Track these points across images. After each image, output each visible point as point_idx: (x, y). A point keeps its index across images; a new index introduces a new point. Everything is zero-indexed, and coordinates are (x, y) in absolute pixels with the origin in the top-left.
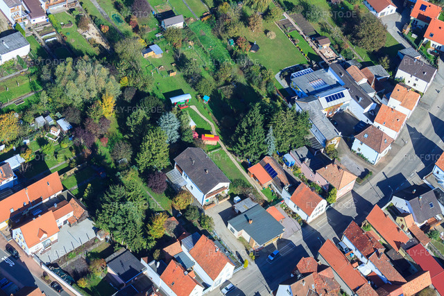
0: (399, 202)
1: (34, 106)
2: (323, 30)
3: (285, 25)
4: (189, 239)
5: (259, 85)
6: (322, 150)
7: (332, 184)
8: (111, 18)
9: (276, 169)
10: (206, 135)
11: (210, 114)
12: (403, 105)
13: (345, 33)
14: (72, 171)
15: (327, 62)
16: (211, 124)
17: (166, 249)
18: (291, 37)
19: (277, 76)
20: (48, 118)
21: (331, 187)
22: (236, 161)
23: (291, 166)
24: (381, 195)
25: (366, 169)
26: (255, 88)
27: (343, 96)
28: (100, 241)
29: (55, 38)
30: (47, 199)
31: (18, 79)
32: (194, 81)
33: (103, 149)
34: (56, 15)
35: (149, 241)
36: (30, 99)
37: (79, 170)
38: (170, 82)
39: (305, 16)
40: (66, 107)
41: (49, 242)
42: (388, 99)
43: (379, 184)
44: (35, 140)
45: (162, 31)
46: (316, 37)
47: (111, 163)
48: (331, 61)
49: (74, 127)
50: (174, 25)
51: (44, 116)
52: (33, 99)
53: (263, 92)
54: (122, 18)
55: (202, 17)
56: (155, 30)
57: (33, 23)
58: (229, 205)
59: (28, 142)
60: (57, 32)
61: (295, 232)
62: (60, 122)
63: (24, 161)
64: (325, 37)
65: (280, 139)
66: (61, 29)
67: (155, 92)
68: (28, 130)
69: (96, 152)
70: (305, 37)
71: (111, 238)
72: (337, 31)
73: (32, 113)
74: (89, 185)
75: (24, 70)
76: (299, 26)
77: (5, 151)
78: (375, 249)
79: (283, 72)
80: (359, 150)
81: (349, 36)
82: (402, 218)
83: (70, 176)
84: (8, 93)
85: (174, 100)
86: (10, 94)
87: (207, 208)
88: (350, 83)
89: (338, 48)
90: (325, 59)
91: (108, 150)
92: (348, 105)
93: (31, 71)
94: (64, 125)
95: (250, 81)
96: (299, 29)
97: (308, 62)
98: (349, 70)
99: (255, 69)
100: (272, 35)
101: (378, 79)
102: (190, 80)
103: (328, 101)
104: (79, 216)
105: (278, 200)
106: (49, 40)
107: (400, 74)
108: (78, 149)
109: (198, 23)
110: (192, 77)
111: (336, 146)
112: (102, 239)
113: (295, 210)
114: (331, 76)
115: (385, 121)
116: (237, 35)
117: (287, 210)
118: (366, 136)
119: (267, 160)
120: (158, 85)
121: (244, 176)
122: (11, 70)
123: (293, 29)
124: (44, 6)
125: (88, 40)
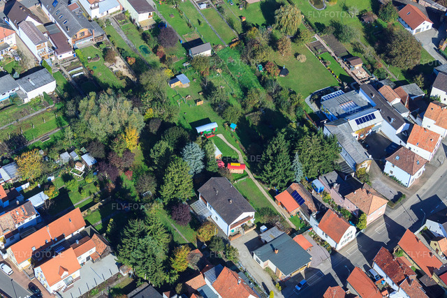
0: (433, 226)
1: (59, 142)
2: (355, 50)
3: (316, 47)
4: (212, 271)
5: (288, 110)
6: (353, 174)
7: (362, 209)
8: (139, 50)
9: (303, 196)
10: (232, 164)
11: (238, 142)
12: (437, 124)
13: (379, 52)
14: (96, 206)
15: (360, 83)
16: (238, 152)
17: (189, 283)
18: (322, 59)
19: (307, 100)
20: (73, 153)
21: (360, 213)
22: (263, 190)
23: (321, 191)
24: (415, 218)
25: (399, 192)
26: (284, 113)
27: (374, 118)
28: (123, 276)
29: (82, 73)
30: (70, 236)
31: (44, 116)
32: (221, 108)
33: (128, 182)
34: (84, 49)
35: (171, 275)
36: (55, 135)
37: (103, 205)
38: (196, 111)
39: (337, 37)
40: (90, 141)
41: (70, 279)
42: (422, 118)
43: (413, 208)
44: (60, 176)
45: (189, 59)
46: (348, 58)
47: (135, 197)
48: (363, 82)
49: (98, 161)
50: (202, 54)
51: (69, 151)
52: (59, 136)
53: (292, 116)
54: (150, 49)
55: (230, 44)
56: (183, 59)
57: (60, 58)
58: (256, 235)
59: (52, 178)
60: (84, 67)
61: (324, 261)
62: (85, 157)
63: (47, 198)
64: (358, 58)
65: (307, 164)
66: (87, 63)
67: (182, 122)
68: (53, 167)
69: (121, 186)
70: (337, 58)
71: (134, 273)
72: (369, 50)
73: (57, 149)
74: (112, 220)
75: (51, 106)
76: (331, 47)
77: (31, 189)
78: (406, 276)
79: (313, 95)
80: (392, 172)
81: (382, 55)
82: (436, 242)
83: (94, 211)
84: (34, 130)
85: (200, 130)
86: (36, 131)
87: (233, 239)
88: (382, 104)
89: (371, 68)
90: (357, 80)
91: (133, 183)
92: (380, 126)
93: (57, 107)
94: (89, 160)
95: (278, 106)
96: (330, 51)
97: (339, 84)
98: (382, 90)
99: (284, 94)
100: (303, 59)
101: (413, 98)
102: (217, 109)
103: (358, 123)
104: (102, 251)
105: (307, 227)
106: (76, 75)
107: (435, 92)
108: (102, 183)
109: (226, 50)
110: (218, 106)
111: (368, 170)
112: (125, 275)
113: (323, 237)
114: (363, 97)
115: (419, 141)
116: (265, 60)
117: (316, 238)
118: (397, 158)
119: (294, 187)
120: (185, 115)
121: (271, 204)
122: (38, 108)
123: (324, 50)
124: (70, 41)
125: (115, 73)
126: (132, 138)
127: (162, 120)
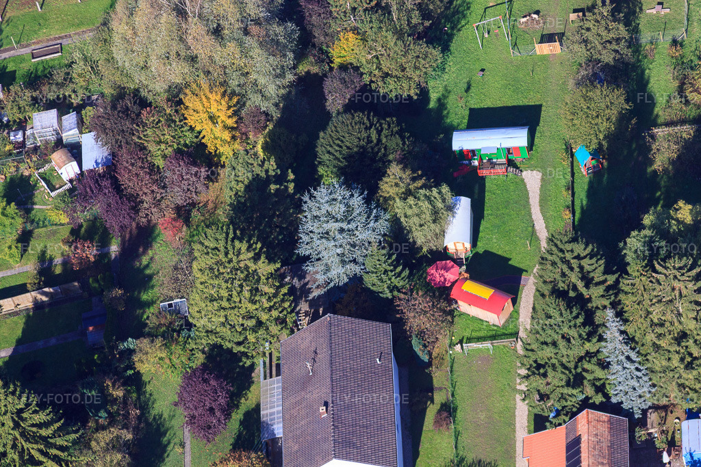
10: (468, 286)
11: (569, 215)
20: (70, 119)
33: (164, 253)
44: (4, 178)
51: (64, 111)
62: (88, 141)
69: (138, 257)
83: (12, 313)
85: (461, 141)
94: (94, 152)
119: (584, 422)
120: (477, 77)
126: (212, 118)
127: (366, 79)
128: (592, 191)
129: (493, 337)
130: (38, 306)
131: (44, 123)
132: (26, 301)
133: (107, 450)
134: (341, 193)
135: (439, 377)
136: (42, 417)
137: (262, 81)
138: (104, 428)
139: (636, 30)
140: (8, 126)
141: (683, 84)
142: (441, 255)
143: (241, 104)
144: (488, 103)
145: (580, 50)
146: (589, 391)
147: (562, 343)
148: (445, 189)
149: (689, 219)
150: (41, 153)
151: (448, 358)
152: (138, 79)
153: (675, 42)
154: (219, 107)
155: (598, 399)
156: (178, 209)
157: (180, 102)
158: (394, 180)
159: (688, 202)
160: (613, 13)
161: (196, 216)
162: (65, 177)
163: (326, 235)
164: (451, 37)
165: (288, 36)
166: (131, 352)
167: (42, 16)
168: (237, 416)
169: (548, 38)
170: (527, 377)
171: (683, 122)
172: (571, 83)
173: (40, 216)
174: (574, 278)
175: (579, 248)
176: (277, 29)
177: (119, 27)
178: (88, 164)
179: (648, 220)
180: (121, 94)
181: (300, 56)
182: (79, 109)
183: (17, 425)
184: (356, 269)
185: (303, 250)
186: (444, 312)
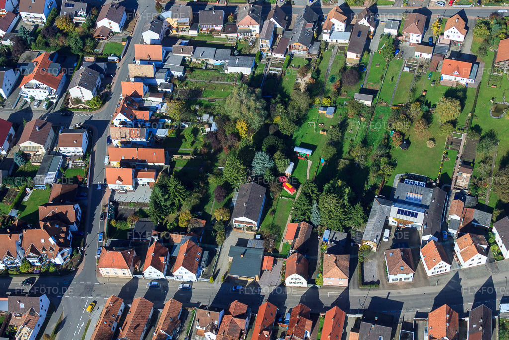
3: (455, 143)
6: (359, 245)
7: (324, 270)
8: (329, 76)
10: (287, 184)
11: (315, 174)
12: (461, 254)
15: (452, 188)
18: (447, 153)
19: (398, 176)
24: (366, 306)
25: (378, 281)
27: (416, 216)
29: (277, 72)
41: (126, 188)
43: (375, 298)
44: (193, 127)
48: (456, 189)
51: (211, 116)
55: (394, 105)
57: (274, 56)
58: (250, 238)
60: (283, 69)
61: (271, 285)
62: (214, 124)
63: (167, 135)
67: (299, 139)
70: (459, 159)
76: (465, 149)
77: (168, 125)
85: (297, 149)
90: (453, 184)
91: (224, 157)
92: (420, 226)
94: (214, 127)
96: (461, 151)
97: (436, 179)
98: (454, 202)
100: (431, 145)
103: (398, 212)
106: (273, 72)
109: (386, 108)
111: (374, 249)
117: (284, 268)
118: (391, 254)
119: (302, 224)
120: (305, 135)
122: (229, 80)
123: (457, 148)
125: (296, 84)
126: (242, 128)
127: (279, 129)
128: (323, 169)
129: (289, 197)
130: (191, 159)
131: (206, 117)
132: (189, 157)
133: (195, 198)
134: (265, 154)
135: (274, 203)
136: (181, 187)
137: (256, 123)
138: (196, 192)
139: (344, 135)
140: (197, 115)
141: (350, 151)
142: (284, 175)
143: (250, 126)
144: (305, 142)
145: (329, 136)
146: (306, 217)
147: (303, 205)
148: (289, 160)
149: (340, 185)
150: (203, 124)
151: (278, 199)
152: (228, 114)
153: (352, 140)
154: (244, 126)
155: (307, 220)
156: (229, 146)
157: (236, 122)
158: (277, 155)
159: (341, 180)
160: (339, 130)
161: (233, 149)
162: (207, 131)
163: (258, 163)
164: (302, 124)
165: (265, 114)
166: (208, 176)
167: (213, 92)
168: (227, 198)
169: (323, 131)
170: (293, 210)
171: (348, 159)
172: (325, 143)
173: (198, 138)
174: (310, 191)
175: (312, 185)
176: (263, 112)
177: (227, 101)
178: (212, 130)
179: (331, 182)
180: (224, 116)
181: (266, 119)
182: (214, 116)
183: (175, 188)
184: (263, 173)
185: (252, 165)
186: (280, 188)
